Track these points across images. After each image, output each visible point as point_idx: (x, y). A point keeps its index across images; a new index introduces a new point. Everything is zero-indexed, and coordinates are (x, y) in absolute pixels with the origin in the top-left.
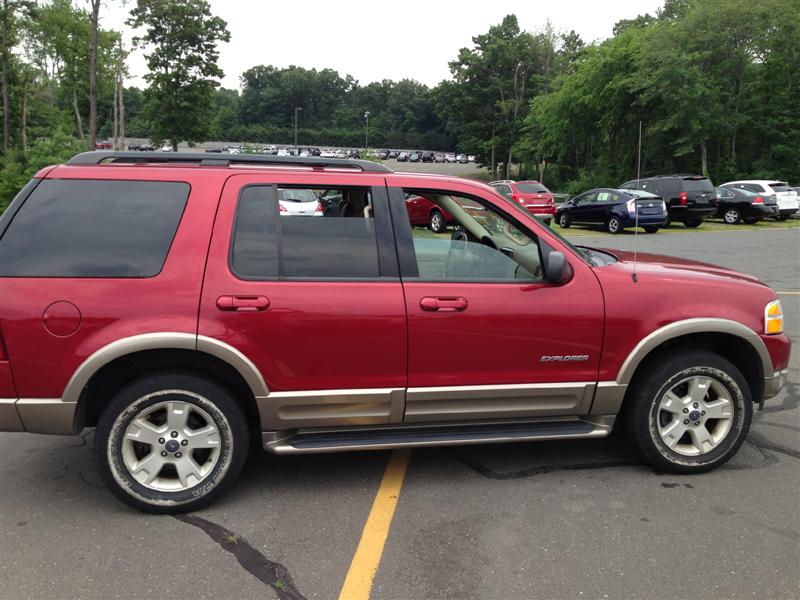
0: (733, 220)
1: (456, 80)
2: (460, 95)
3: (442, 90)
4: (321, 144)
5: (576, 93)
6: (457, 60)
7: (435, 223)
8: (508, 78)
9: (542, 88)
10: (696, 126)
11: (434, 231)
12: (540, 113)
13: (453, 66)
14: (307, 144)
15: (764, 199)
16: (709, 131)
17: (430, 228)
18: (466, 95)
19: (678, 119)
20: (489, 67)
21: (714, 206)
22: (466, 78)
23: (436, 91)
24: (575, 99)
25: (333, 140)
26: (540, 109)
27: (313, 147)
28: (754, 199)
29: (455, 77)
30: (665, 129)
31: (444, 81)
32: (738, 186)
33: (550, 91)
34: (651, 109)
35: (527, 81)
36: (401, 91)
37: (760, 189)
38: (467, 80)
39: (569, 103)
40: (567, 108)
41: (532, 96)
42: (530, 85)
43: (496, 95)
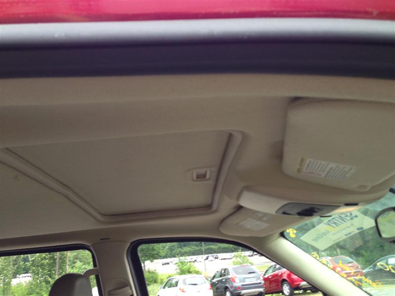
4: (218, 253)
7: (286, 290)
14: (212, 254)
17: (283, 293)
25: (224, 250)
27: (215, 255)
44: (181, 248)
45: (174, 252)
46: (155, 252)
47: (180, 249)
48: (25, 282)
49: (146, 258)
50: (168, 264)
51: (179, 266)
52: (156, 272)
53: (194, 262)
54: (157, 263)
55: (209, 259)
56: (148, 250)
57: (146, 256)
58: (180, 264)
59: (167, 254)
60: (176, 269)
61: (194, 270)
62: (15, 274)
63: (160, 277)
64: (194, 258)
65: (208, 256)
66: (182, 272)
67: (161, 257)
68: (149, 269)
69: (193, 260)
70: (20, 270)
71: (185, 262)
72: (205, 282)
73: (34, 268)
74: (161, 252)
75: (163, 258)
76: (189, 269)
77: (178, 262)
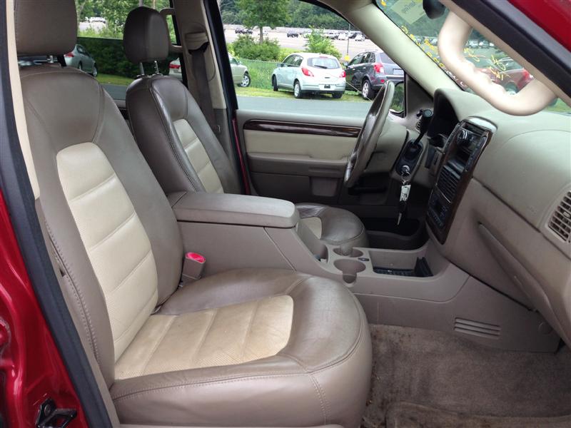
44: (319, 15)
45: (307, 19)
46: (279, 16)
47: (316, 16)
48: (98, 28)
49: (265, 22)
50: (296, 35)
51: (310, 40)
52: (278, 44)
53: (333, 39)
54: (280, 32)
55: (356, 38)
56: (269, 10)
57: (266, 19)
58: (312, 38)
59: (296, 22)
60: (306, 45)
61: (332, 51)
62: (83, 16)
63: (281, 52)
64: (335, 32)
65: (356, 34)
66: (314, 50)
67: (287, 24)
68: (267, 39)
69: (333, 36)
70: (89, 10)
71: (320, 36)
72: (339, 67)
73: (108, 10)
74: (287, 16)
75: (290, 27)
76: (324, 48)
77: (310, 34)
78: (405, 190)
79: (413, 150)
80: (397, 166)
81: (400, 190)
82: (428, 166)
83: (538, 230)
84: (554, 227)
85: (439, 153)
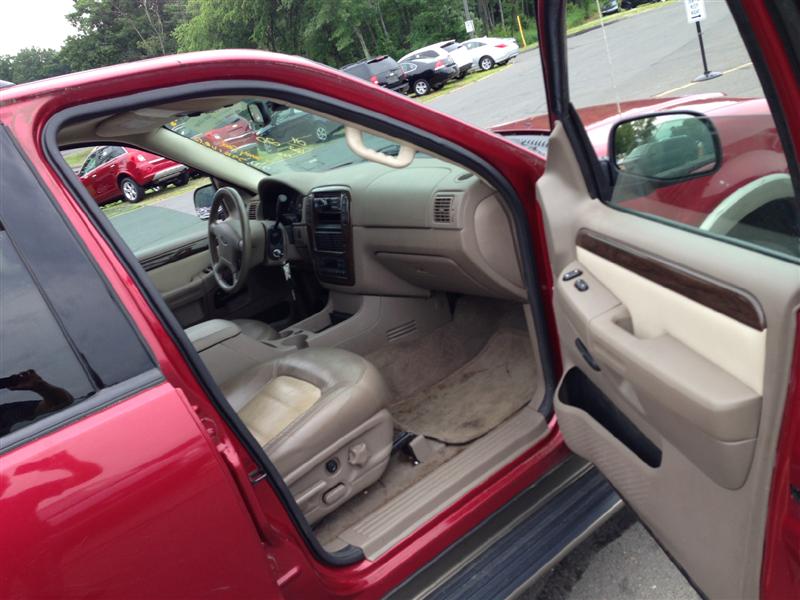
0: (424, 91)
1: (82, 33)
2: (93, 48)
3: (71, 48)
5: (218, 12)
6: (75, 11)
7: (130, 191)
8: (138, 16)
9: (180, 17)
10: (345, 15)
11: (132, 202)
12: (189, 43)
13: (72, 17)
15: (442, 62)
16: (358, 17)
17: (124, 199)
18: (100, 45)
19: (326, 13)
20: (113, 9)
21: (404, 82)
22: (93, 27)
23: (65, 52)
24: (219, 19)
26: (187, 38)
28: (435, 64)
29: (80, 30)
30: (318, 26)
31: (69, 38)
32: (414, 57)
33: (189, 17)
34: (296, 11)
35: (161, 13)
36: (24, 63)
37: (433, 54)
38: (95, 29)
39: (215, 23)
40: (215, 30)
41: (171, 28)
42: (166, 17)
43: (133, 36)
78: (286, 269)
79: (275, 235)
80: (268, 253)
81: (283, 272)
82: (292, 241)
83: (428, 228)
84: (438, 220)
85: (301, 227)
